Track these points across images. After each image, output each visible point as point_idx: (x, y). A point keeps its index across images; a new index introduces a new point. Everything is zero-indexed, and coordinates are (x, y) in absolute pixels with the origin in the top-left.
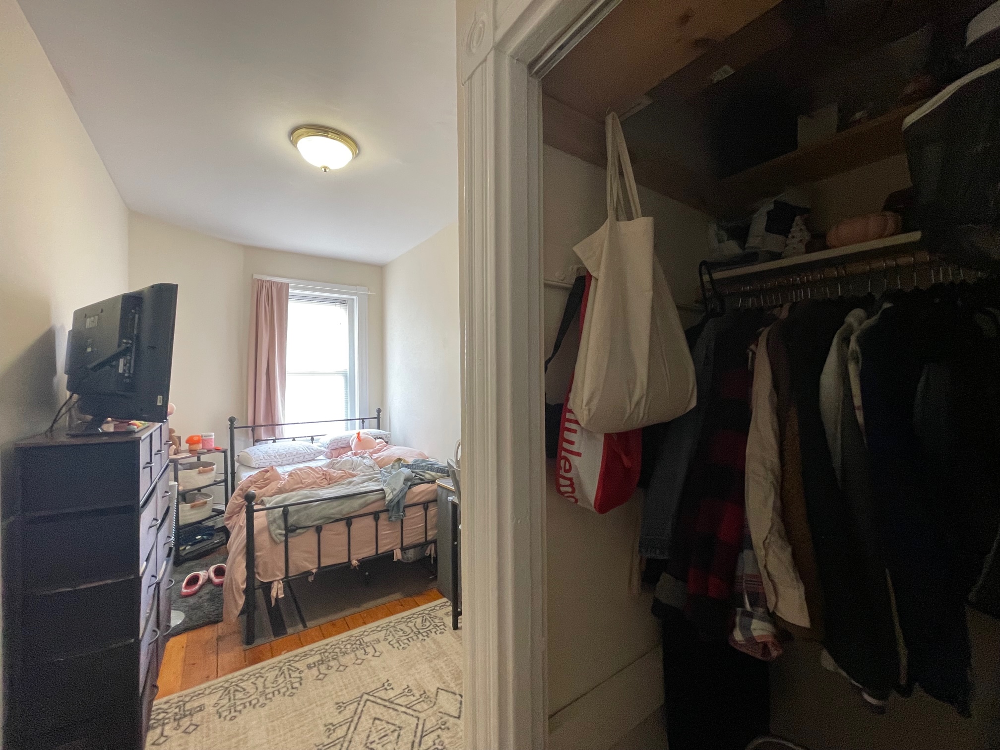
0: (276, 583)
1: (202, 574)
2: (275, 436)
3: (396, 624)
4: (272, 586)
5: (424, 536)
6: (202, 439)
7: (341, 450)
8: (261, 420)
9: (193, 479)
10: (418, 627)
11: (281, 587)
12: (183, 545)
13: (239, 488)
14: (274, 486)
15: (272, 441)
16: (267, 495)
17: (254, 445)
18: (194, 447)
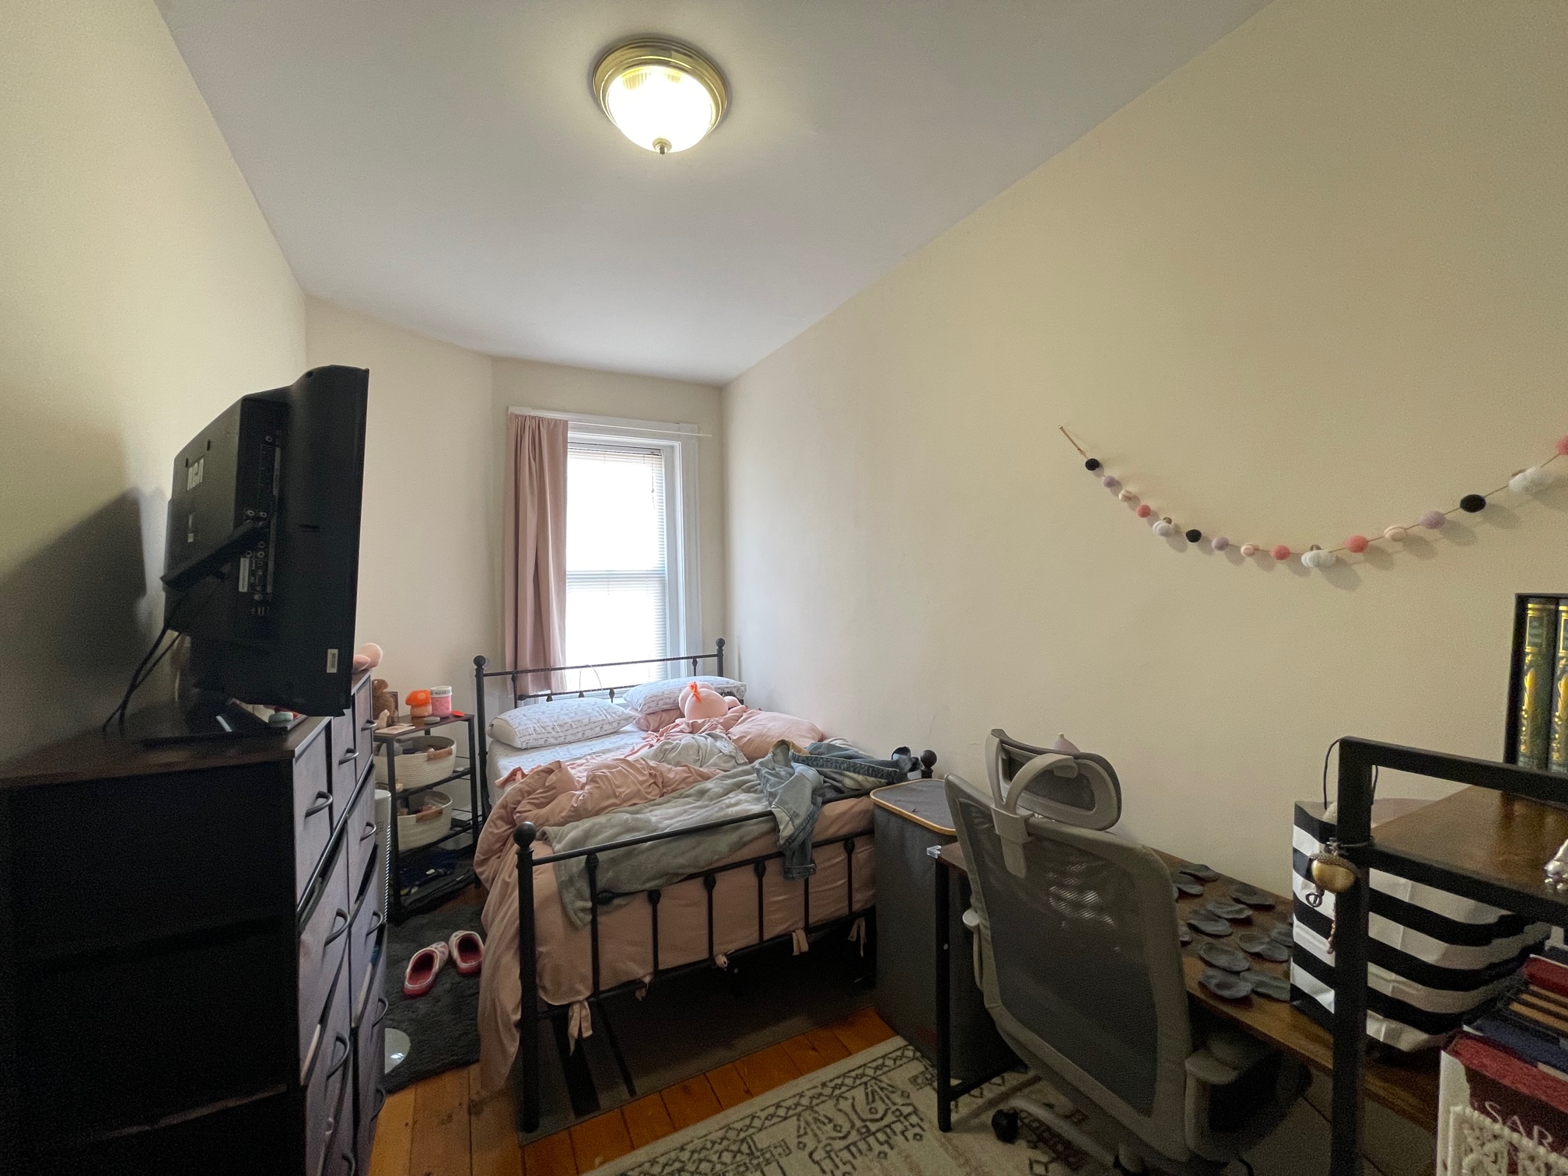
0: (576, 1008)
1: (438, 949)
2: (549, 688)
3: (815, 1102)
4: (571, 1014)
5: (847, 903)
6: (432, 698)
7: (664, 714)
8: (527, 661)
9: (418, 770)
10: (865, 1117)
11: (587, 1016)
12: (406, 887)
13: (498, 802)
14: (564, 803)
15: (546, 697)
16: (552, 821)
17: (516, 707)
18: (420, 711)
